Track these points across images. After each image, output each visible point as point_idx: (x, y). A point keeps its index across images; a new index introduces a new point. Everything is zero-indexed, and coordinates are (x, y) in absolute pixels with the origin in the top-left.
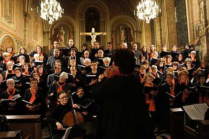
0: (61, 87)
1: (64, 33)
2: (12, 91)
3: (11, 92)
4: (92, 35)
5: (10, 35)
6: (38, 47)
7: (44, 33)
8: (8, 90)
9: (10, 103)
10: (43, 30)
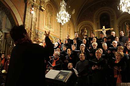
1: (87, 31)
4: (103, 30)
10: (74, 31)
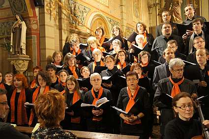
0: (176, 85)
2: (98, 92)
3: (96, 94)
5: (101, 14)
6: (139, 25)
7: (149, 7)
8: (92, 90)
9: (93, 111)
10: (148, 3)
